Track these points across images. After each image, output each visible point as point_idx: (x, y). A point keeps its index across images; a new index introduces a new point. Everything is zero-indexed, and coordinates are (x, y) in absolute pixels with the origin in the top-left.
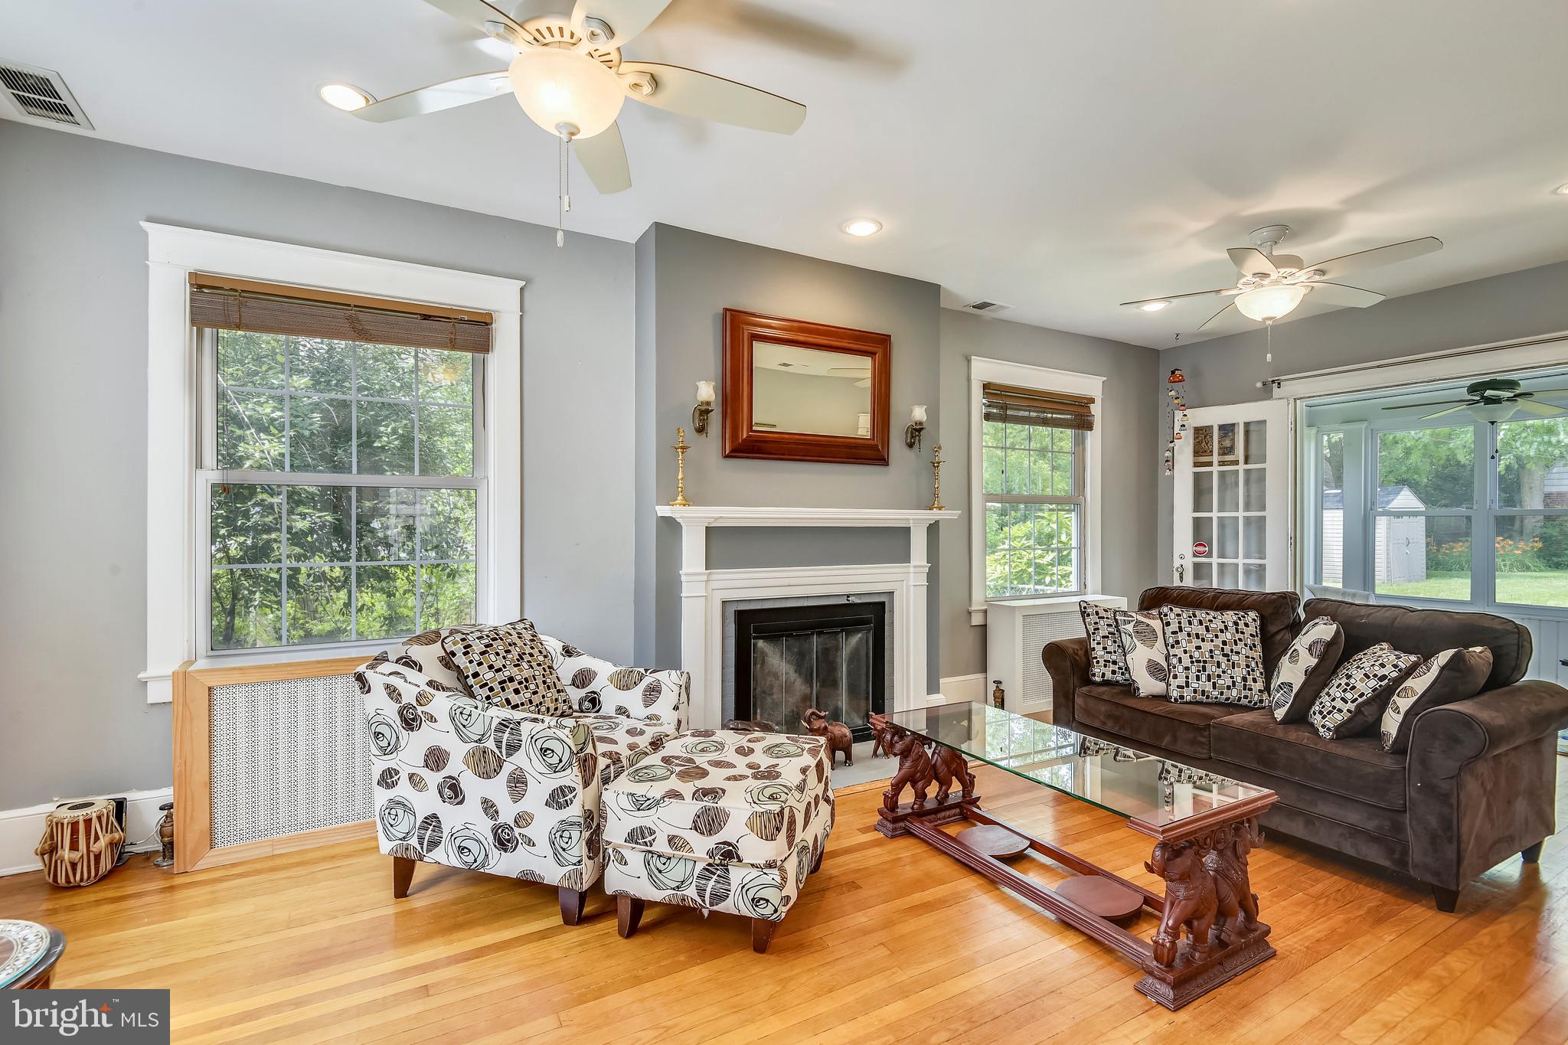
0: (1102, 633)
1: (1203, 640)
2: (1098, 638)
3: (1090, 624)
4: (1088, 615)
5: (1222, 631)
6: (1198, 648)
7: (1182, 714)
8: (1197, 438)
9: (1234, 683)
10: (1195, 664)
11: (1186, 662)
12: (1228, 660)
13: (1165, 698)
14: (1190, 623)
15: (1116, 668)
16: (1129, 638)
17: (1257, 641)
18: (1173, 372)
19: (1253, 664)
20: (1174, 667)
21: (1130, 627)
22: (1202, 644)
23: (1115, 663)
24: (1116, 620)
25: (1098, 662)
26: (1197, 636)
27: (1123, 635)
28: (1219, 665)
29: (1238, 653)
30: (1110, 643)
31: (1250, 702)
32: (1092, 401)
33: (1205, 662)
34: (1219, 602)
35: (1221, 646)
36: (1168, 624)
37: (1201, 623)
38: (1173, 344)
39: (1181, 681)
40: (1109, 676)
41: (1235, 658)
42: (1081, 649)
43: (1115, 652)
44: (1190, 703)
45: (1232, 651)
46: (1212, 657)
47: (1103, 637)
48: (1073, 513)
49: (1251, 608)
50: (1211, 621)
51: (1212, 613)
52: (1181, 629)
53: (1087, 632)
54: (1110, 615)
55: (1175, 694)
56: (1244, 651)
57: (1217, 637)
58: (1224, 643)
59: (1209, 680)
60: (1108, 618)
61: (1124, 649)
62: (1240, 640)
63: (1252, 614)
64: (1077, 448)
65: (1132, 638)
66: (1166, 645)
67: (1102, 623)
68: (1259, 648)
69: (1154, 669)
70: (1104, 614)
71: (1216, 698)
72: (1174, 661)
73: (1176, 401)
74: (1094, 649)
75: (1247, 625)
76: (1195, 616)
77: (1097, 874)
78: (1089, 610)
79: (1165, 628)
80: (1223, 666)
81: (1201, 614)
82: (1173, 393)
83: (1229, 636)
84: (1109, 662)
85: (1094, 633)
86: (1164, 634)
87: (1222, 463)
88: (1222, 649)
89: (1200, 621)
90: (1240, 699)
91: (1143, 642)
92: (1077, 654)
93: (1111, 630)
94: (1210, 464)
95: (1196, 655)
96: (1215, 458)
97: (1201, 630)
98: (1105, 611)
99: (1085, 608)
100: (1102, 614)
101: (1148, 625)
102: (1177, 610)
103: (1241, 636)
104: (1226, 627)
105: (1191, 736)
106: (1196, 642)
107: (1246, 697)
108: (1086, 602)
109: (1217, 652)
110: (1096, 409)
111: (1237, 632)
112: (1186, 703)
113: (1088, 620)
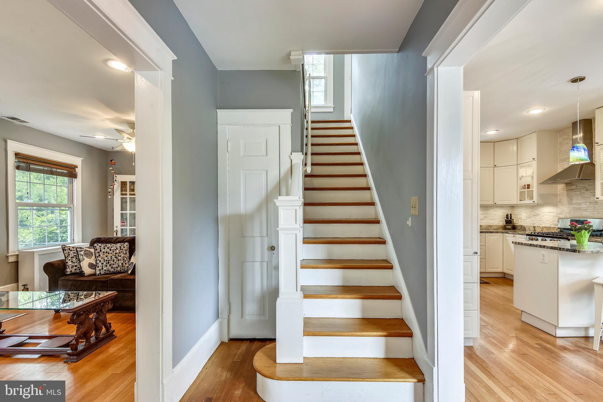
0: (71, 256)
1: (109, 253)
2: (69, 258)
3: (66, 253)
4: (65, 250)
5: (115, 250)
6: (107, 256)
7: (99, 278)
8: (122, 185)
9: (119, 266)
10: (105, 262)
11: (102, 261)
12: (117, 259)
13: (94, 275)
14: (104, 248)
15: (77, 268)
16: (82, 257)
17: (127, 252)
18: (111, 161)
19: (125, 259)
20: (98, 264)
21: (82, 253)
22: (108, 255)
23: (76, 266)
24: (77, 251)
25: (69, 267)
26: (107, 252)
27: (79, 256)
28: (114, 261)
29: (120, 256)
30: (74, 259)
31: (124, 271)
32: (77, 167)
33: (109, 260)
34: (116, 241)
35: (115, 255)
36: (96, 250)
37: (108, 248)
38: (112, 150)
39: (100, 268)
40: (73, 271)
41: (119, 258)
42: (62, 263)
43: (76, 262)
44: (104, 274)
45: (118, 256)
46: (111, 258)
47: (72, 257)
48: (68, 211)
49: (126, 242)
50: (112, 247)
51: (113, 245)
52: (101, 251)
53: (65, 256)
54: (75, 249)
55: (98, 272)
56: (122, 255)
57: (113, 252)
58: (116, 254)
59: (110, 266)
60: (73, 250)
61: (80, 260)
62: (121, 252)
63: (126, 244)
64: (70, 185)
65: (83, 256)
66: (96, 257)
67: (71, 252)
68: (128, 254)
69: (91, 266)
70: (72, 249)
71: (113, 271)
72: (98, 262)
73: (112, 171)
74: (67, 262)
75: (124, 247)
76: (106, 246)
77: (58, 337)
78: (66, 248)
79: (95, 251)
80: (115, 261)
81: (109, 245)
82: (111, 168)
83: (118, 251)
84: (74, 266)
85: (67, 257)
86: (95, 253)
87: (130, 195)
88: (115, 256)
89: (108, 247)
90: (121, 270)
91: (87, 257)
92: (60, 265)
93: (75, 254)
94: (126, 194)
95: (106, 258)
96: (128, 192)
97: (108, 250)
98: (73, 248)
99: (64, 248)
100: (71, 249)
101: (90, 251)
102: (100, 245)
103: (122, 251)
104: (117, 249)
105: (101, 284)
106: (106, 254)
107: (123, 269)
108: (65, 245)
109: (113, 257)
110: (79, 171)
111: (121, 250)
112: (102, 275)
113: (65, 252)
